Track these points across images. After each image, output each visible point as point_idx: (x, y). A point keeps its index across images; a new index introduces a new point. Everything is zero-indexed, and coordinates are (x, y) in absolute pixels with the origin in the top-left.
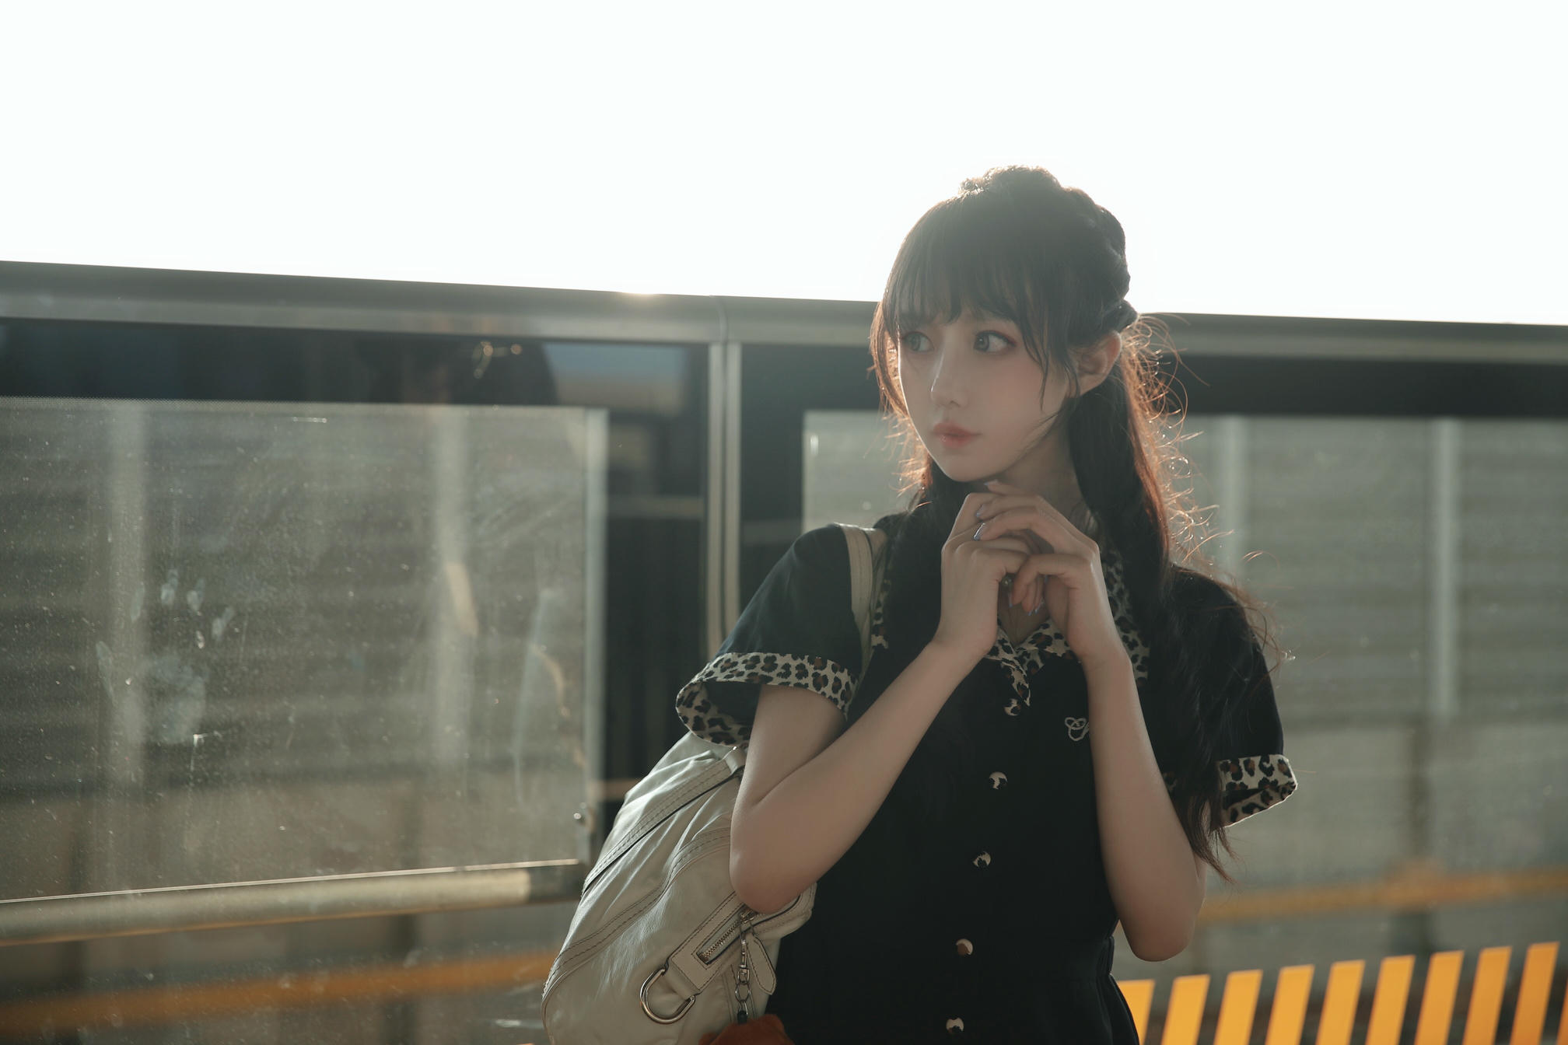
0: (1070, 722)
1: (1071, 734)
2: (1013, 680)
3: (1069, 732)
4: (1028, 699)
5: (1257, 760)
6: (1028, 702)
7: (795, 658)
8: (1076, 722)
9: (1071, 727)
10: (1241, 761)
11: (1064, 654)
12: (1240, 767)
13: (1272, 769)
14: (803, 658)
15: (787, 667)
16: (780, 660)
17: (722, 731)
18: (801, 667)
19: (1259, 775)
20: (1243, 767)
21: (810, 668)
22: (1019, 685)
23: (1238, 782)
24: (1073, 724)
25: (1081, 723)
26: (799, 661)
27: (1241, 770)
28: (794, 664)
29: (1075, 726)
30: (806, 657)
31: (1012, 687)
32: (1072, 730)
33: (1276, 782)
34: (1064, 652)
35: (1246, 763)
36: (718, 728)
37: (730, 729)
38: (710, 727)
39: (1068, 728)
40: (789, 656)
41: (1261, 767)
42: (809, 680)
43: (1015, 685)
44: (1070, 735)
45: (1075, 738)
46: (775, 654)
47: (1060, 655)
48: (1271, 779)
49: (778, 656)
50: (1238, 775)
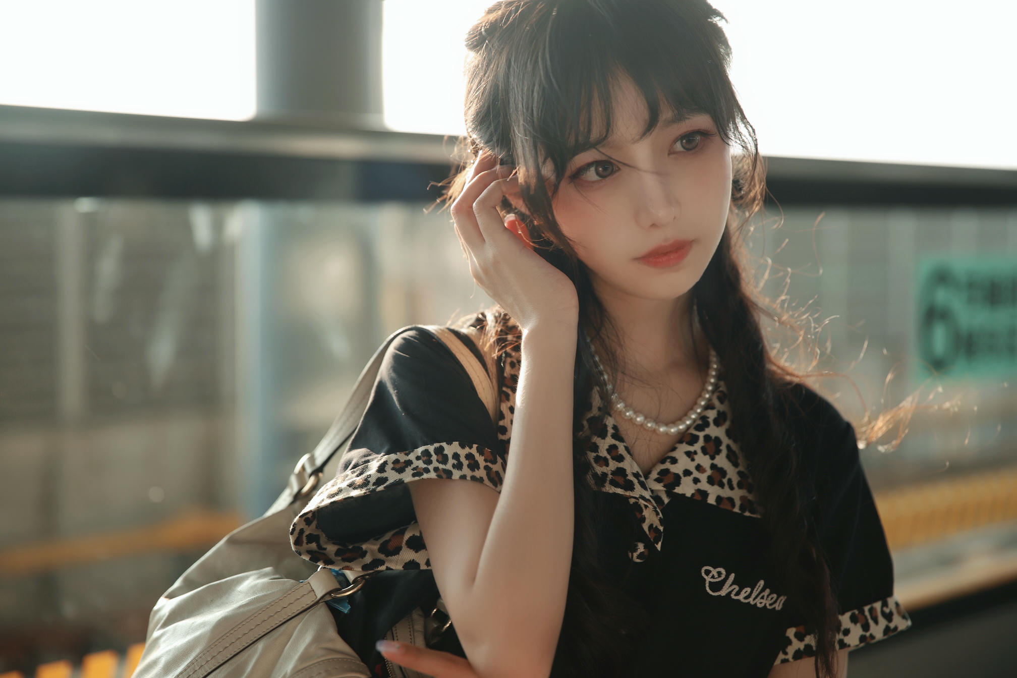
0: (708, 572)
1: (710, 586)
2: (643, 519)
3: (707, 585)
4: (660, 543)
5: (878, 605)
6: (659, 546)
7: (462, 446)
8: (714, 572)
9: (708, 579)
10: (866, 608)
11: (693, 495)
12: (866, 617)
13: (891, 614)
14: (471, 447)
15: (456, 456)
16: (450, 449)
17: (317, 550)
18: (469, 456)
19: (883, 622)
20: (869, 617)
21: (480, 459)
22: (651, 527)
23: (868, 634)
24: (711, 575)
25: (719, 574)
26: (467, 450)
27: (867, 620)
28: (463, 452)
29: (713, 577)
30: (475, 446)
31: (643, 529)
32: (710, 582)
33: (896, 628)
34: (693, 492)
35: (871, 611)
36: (313, 546)
37: (325, 549)
38: (307, 543)
39: (705, 580)
40: (456, 444)
41: (884, 614)
42: (481, 473)
43: (645, 527)
44: (708, 589)
45: (713, 591)
46: (441, 444)
47: (689, 495)
48: (892, 625)
49: (444, 444)
50: (866, 627)
